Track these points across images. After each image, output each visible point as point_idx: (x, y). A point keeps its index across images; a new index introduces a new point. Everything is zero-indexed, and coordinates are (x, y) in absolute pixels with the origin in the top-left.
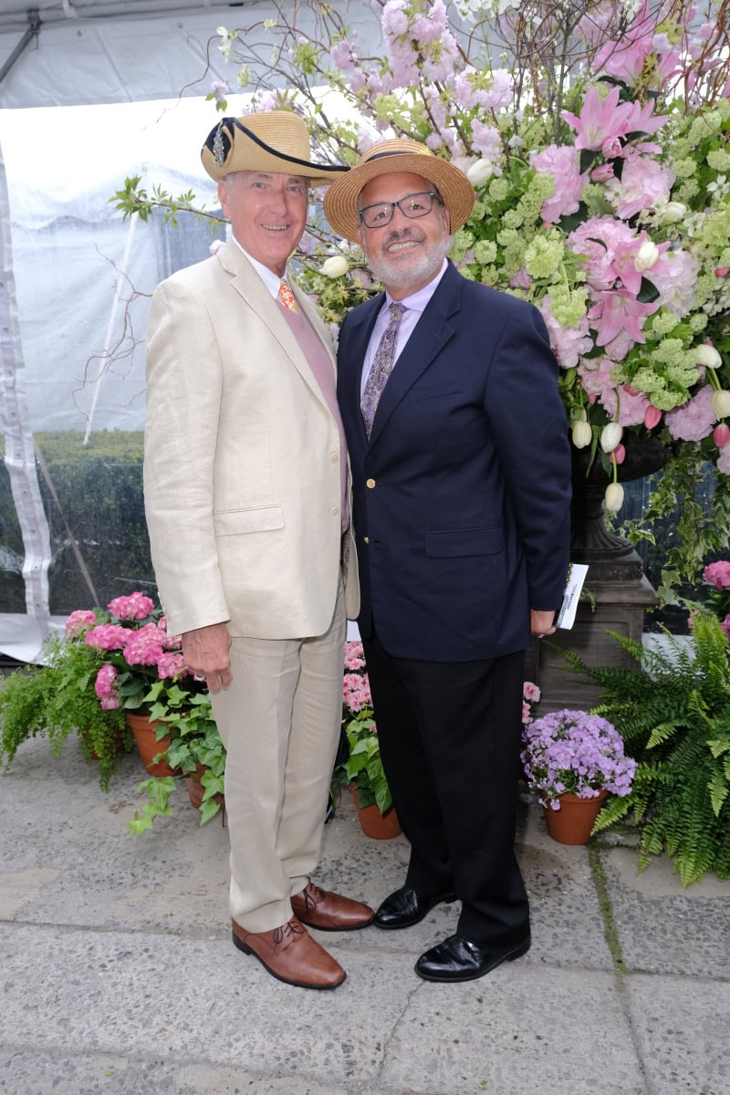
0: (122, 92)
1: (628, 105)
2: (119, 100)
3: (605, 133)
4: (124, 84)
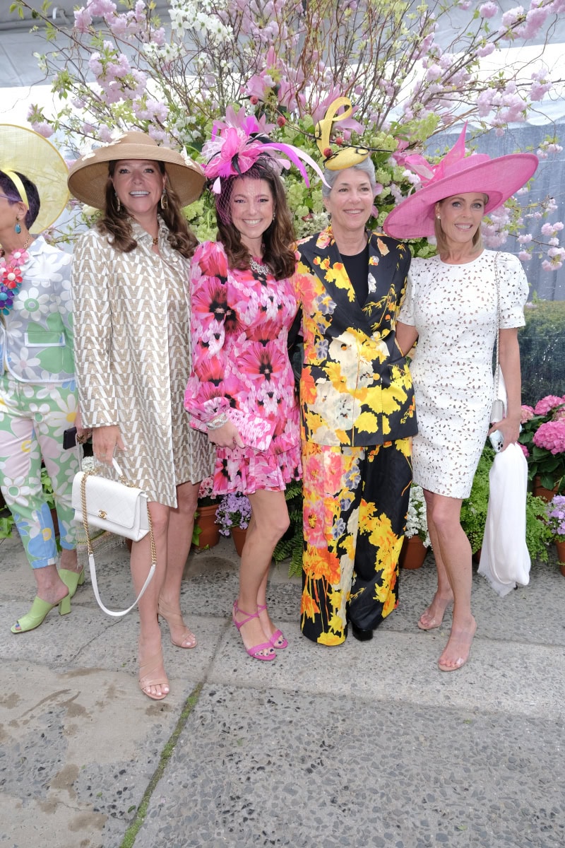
0: (17, 80)
2: (15, 85)
4: (19, 75)
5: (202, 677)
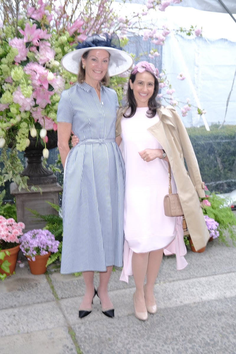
5: (66, 324)
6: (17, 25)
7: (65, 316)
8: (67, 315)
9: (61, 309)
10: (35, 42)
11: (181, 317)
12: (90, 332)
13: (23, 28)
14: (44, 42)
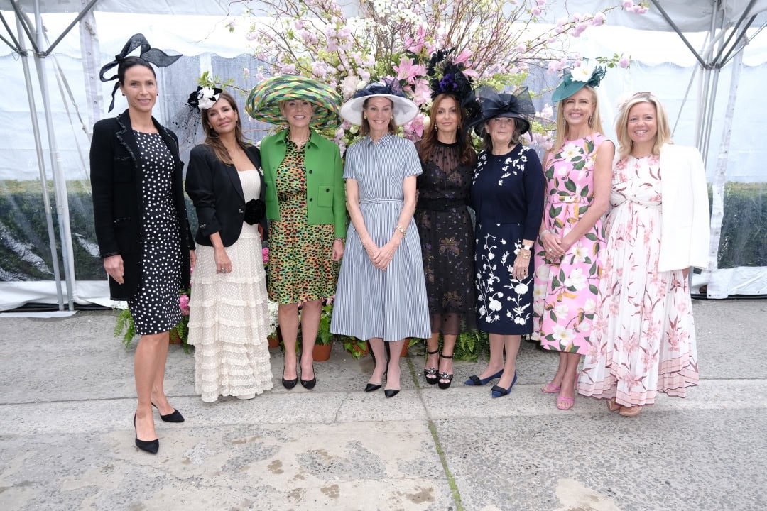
1: (416, 65)
3: (408, 74)
5: (426, 418)
6: (391, 60)
7: (425, 409)
8: (428, 408)
9: (421, 399)
10: (411, 80)
11: (569, 428)
12: (453, 431)
13: (397, 64)
14: (421, 80)
